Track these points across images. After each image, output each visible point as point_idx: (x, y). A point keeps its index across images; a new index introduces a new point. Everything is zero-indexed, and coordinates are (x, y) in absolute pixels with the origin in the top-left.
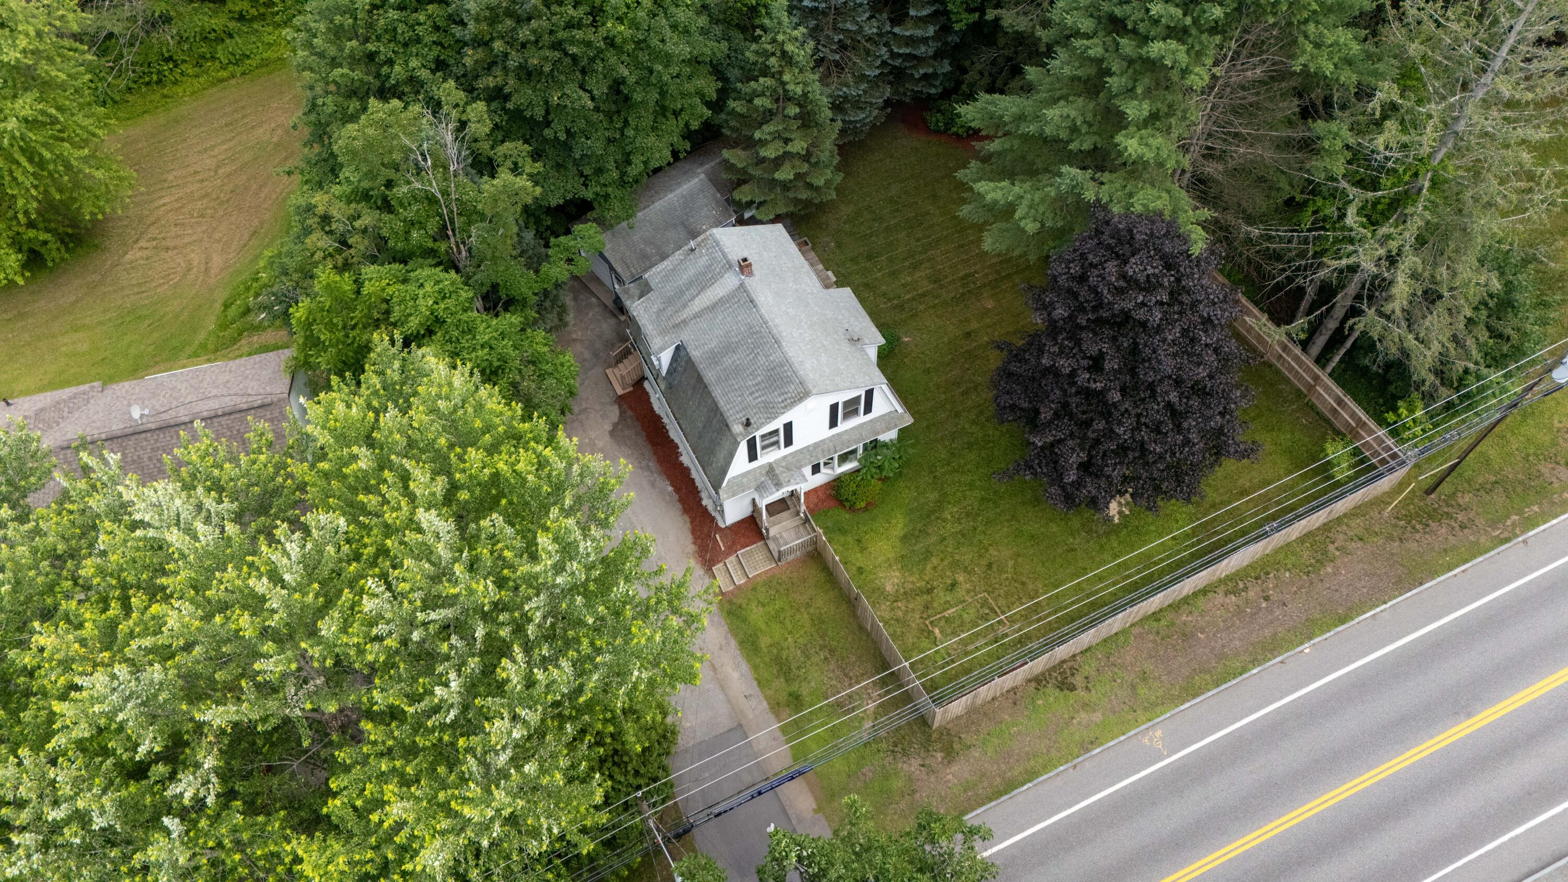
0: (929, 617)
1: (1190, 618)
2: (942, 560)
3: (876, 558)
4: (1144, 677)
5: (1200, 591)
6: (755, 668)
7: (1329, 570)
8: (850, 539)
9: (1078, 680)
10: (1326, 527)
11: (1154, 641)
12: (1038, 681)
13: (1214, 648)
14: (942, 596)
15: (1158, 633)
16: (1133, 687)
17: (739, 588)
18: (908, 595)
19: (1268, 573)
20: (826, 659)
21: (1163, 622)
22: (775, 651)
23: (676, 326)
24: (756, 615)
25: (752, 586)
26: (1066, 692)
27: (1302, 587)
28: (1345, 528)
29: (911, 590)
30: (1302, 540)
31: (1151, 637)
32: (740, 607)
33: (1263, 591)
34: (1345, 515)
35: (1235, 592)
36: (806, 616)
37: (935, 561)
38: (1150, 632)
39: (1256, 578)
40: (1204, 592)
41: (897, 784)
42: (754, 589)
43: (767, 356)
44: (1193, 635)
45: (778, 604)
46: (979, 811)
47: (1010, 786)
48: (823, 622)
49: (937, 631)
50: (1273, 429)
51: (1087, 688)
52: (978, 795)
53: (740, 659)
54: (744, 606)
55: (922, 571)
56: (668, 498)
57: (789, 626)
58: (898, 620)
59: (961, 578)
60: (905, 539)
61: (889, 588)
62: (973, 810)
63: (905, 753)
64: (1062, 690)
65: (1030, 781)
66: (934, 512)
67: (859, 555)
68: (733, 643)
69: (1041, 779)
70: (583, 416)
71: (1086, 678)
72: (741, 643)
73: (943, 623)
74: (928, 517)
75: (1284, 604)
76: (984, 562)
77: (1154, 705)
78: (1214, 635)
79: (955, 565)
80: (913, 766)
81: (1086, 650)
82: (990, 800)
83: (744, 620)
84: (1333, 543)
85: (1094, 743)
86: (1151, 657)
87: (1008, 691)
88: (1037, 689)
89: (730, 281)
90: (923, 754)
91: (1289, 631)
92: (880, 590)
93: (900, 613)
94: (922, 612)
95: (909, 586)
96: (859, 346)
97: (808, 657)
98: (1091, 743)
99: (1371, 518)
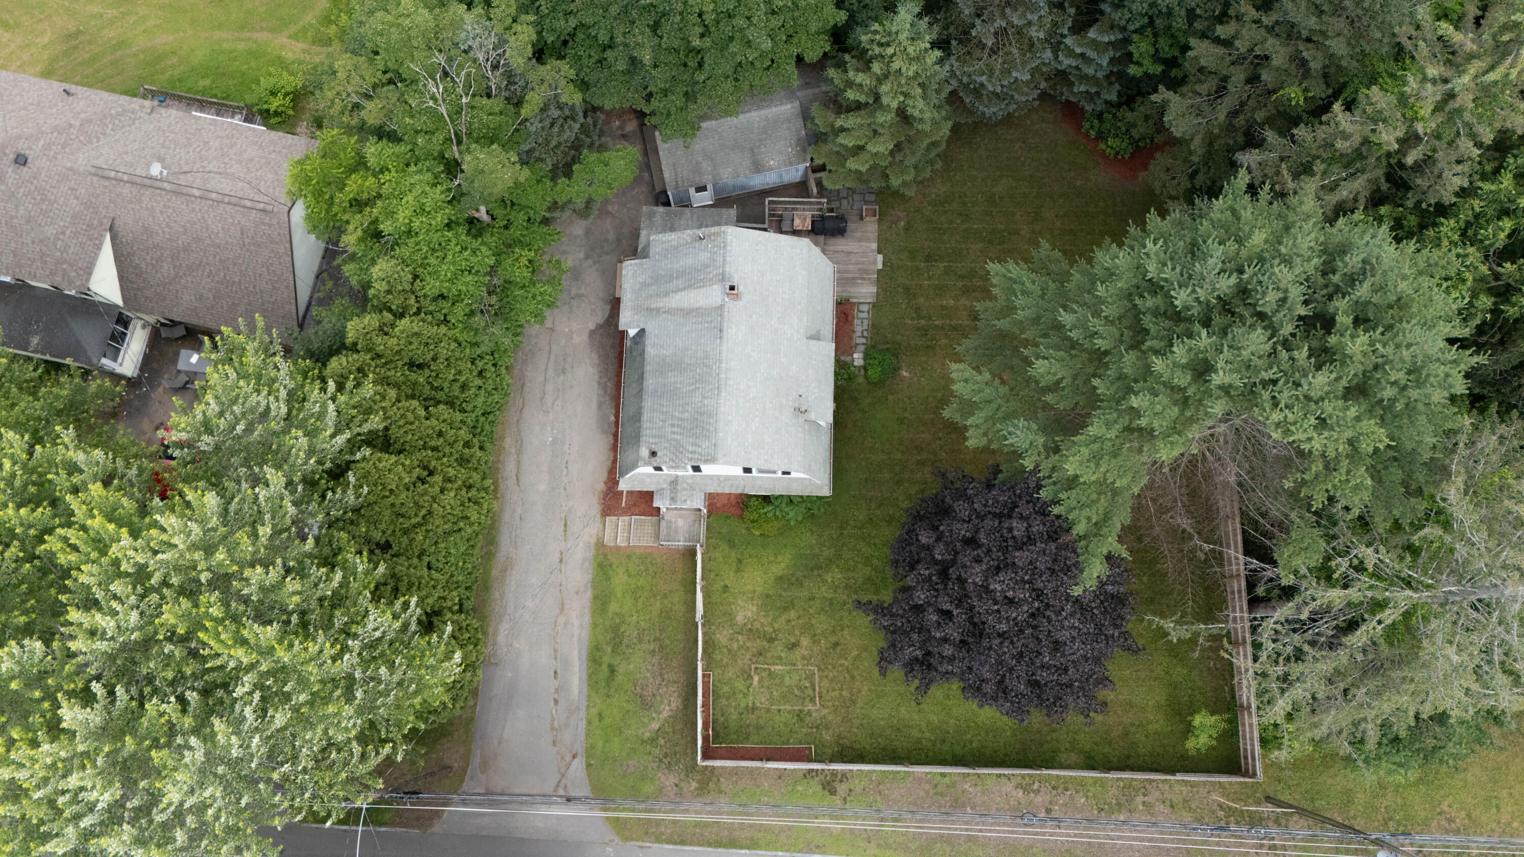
0: (757, 662)
1: (971, 790)
2: (799, 617)
3: (745, 585)
6: (594, 625)
7: (1122, 818)
8: (733, 554)
9: (842, 789)
11: (927, 792)
14: (779, 649)
15: (936, 786)
17: (618, 548)
18: (752, 633)
19: (1066, 789)
20: (653, 651)
22: (618, 621)
24: (619, 580)
25: (628, 553)
26: (827, 793)
27: (1087, 819)
28: (1167, 787)
29: (757, 630)
31: (927, 787)
32: (611, 566)
33: (1051, 802)
35: (1026, 789)
36: (658, 604)
37: (793, 614)
39: (1053, 788)
41: (648, 788)
42: (629, 557)
44: (963, 806)
45: (641, 582)
46: (695, 849)
47: (732, 843)
48: (669, 618)
49: (756, 678)
50: (1175, 657)
51: (845, 799)
52: (702, 835)
53: (587, 611)
54: (614, 567)
55: (775, 619)
56: (606, 426)
57: (640, 606)
58: (729, 651)
59: (805, 642)
60: (780, 579)
61: (740, 618)
62: (691, 845)
63: (669, 767)
64: (824, 788)
66: (819, 567)
67: (732, 574)
68: (589, 594)
70: (575, 302)
71: (850, 790)
72: (596, 598)
73: (765, 674)
74: (812, 570)
76: (833, 639)
77: (888, 847)
79: (808, 628)
80: (668, 781)
82: (710, 845)
83: (608, 579)
84: (1145, 795)
85: (819, 848)
88: (806, 779)
89: (713, 295)
90: (682, 776)
91: (1045, 851)
92: (730, 616)
93: (735, 646)
94: (754, 656)
95: (757, 625)
96: (802, 420)
97: (640, 641)
98: (817, 847)
99: (1198, 792)
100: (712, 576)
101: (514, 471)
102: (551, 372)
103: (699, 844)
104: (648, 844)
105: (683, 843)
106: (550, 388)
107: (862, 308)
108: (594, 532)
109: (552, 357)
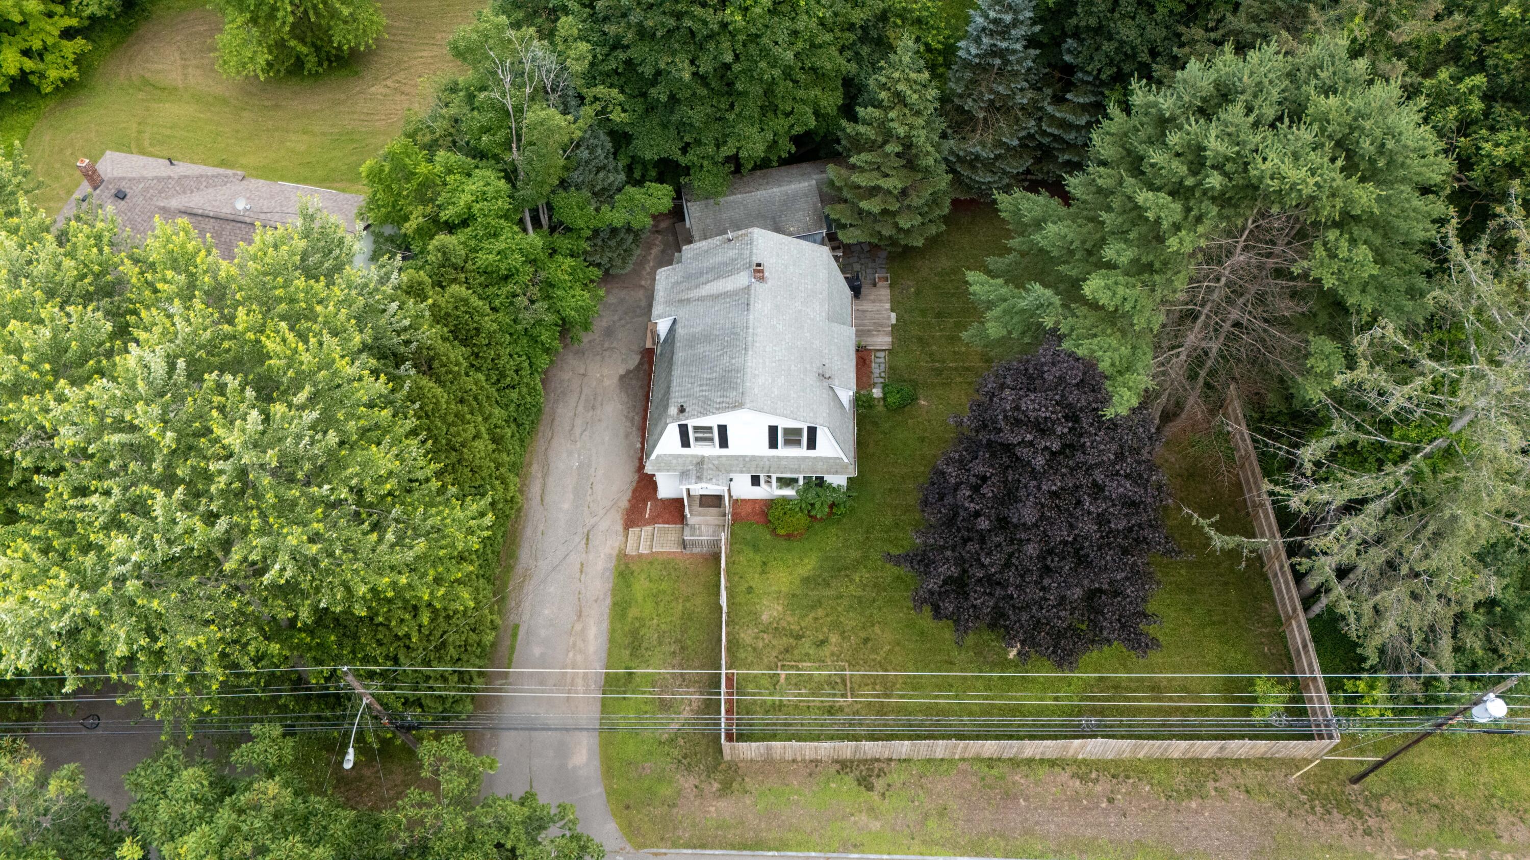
0: (784, 660)
1: (1022, 781)
2: (827, 615)
3: (770, 585)
4: (943, 812)
5: (1048, 760)
6: (613, 631)
7: (1194, 805)
8: (758, 558)
9: (879, 784)
10: (1219, 762)
11: (974, 785)
12: (844, 765)
13: (1027, 820)
14: (806, 646)
15: (983, 779)
16: (926, 816)
17: (640, 556)
18: (778, 631)
19: (1128, 777)
20: (674, 652)
21: (994, 772)
22: (637, 625)
23: (681, 301)
24: (641, 586)
25: (651, 560)
26: (863, 789)
27: (1155, 807)
28: (1239, 772)
29: (784, 628)
30: (1184, 762)
31: (974, 779)
32: (632, 573)
33: (1112, 792)
34: (1247, 761)
35: (1083, 779)
36: (680, 607)
37: (820, 612)
38: (975, 774)
39: (1113, 776)
40: (1053, 763)
41: (665, 791)
42: (651, 563)
43: (732, 358)
44: (1015, 797)
45: (664, 586)
46: (717, 852)
47: (759, 845)
48: (691, 619)
49: (783, 675)
50: (1226, 643)
51: (883, 794)
52: (725, 837)
53: (606, 617)
54: (635, 574)
55: (803, 617)
56: (632, 452)
57: (661, 609)
58: (755, 649)
59: (834, 639)
60: (806, 580)
61: (765, 617)
62: (712, 848)
63: (689, 768)
64: (860, 784)
65: (777, 850)
66: (847, 568)
67: (757, 576)
68: (609, 601)
69: (790, 853)
70: (607, 354)
71: (889, 785)
72: (615, 604)
74: (839, 570)
75: (1125, 815)
76: (863, 635)
77: (935, 843)
78: (1035, 808)
79: (836, 625)
80: (687, 782)
81: (905, 760)
82: (733, 847)
83: (629, 586)
84: (1216, 781)
85: (857, 847)
86: (961, 797)
87: (812, 761)
88: (838, 772)
89: (743, 279)
90: (703, 777)
91: (1111, 842)
92: (756, 615)
93: (760, 644)
94: (781, 653)
95: (783, 624)
96: (825, 384)
97: (660, 643)
98: (855, 846)
99: (1274, 776)
100: (736, 578)
101: (539, 492)
102: (581, 408)
103: (721, 847)
104: (664, 851)
105: (703, 846)
106: (579, 422)
108: (617, 544)
109: (583, 397)
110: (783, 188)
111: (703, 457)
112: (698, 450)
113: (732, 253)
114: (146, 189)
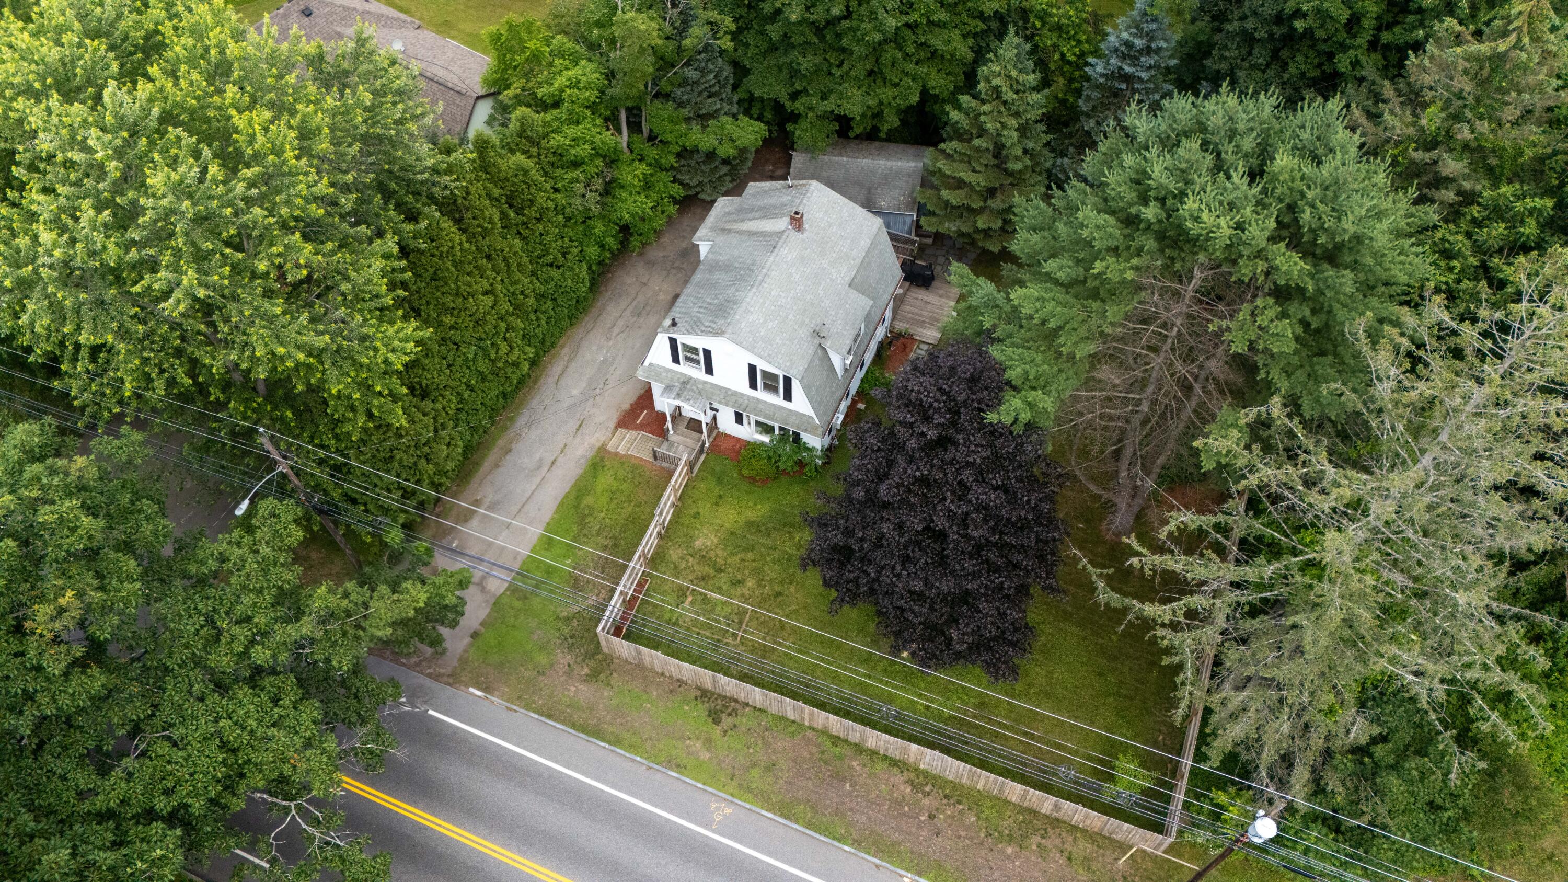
0: (697, 585)
1: (858, 768)
2: (754, 561)
3: (716, 517)
4: (770, 767)
5: (891, 759)
7: (1009, 851)
8: (717, 490)
9: (727, 721)
10: (1055, 822)
11: (812, 755)
12: (704, 694)
13: (844, 803)
14: (723, 580)
15: (823, 752)
16: (754, 765)
17: (617, 454)
18: (703, 558)
19: (959, 802)
21: (837, 750)
22: (587, 511)
23: (723, 230)
24: (605, 480)
25: (624, 460)
26: (710, 720)
27: (972, 839)
28: (1070, 839)
29: (710, 559)
30: (1023, 810)
31: (814, 750)
32: (603, 467)
33: (937, 809)
34: (1084, 831)
35: (916, 787)
36: (630, 509)
37: (750, 555)
38: (818, 746)
39: (946, 797)
40: (894, 763)
41: (542, 659)
42: (622, 464)
43: (737, 290)
44: (844, 780)
45: (624, 486)
46: (558, 726)
47: (596, 733)
48: (633, 523)
49: (690, 599)
50: (1123, 718)
51: (726, 732)
52: (571, 716)
54: (606, 468)
55: (732, 554)
57: (613, 506)
58: (676, 567)
59: (750, 583)
60: (750, 524)
61: (698, 544)
62: (555, 721)
63: (570, 648)
64: (709, 716)
65: (610, 744)
66: (792, 525)
67: (708, 505)
68: (572, 483)
69: (618, 750)
70: (674, 271)
71: (735, 726)
72: (576, 487)
73: (700, 598)
74: (784, 526)
75: (937, 835)
76: (777, 588)
77: (749, 790)
78: (857, 797)
79: (758, 573)
80: (563, 658)
81: (760, 710)
82: (573, 726)
83: (595, 477)
85: (679, 767)
86: (795, 761)
87: (678, 680)
88: (696, 699)
89: (781, 224)
90: (579, 660)
91: (912, 853)
92: (692, 539)
93: (683, 565)
94: (697, 579)
95: (712, 554)
96: (817, 341)
97: (598, 535)
98: (678, 766)
99: (1103, 855)
100: (690, 502)
101: (559, 372)
102: (628, 312)
103: (563, 723)
104: (515, 708)
105: (549, 717)
106: (621, 323)
107: (922, 346)
108: (603, 439)
109: (634, 303)
110: (890, 163)
111: (691, 378)
112: (685, 369)
113: (785, 199)
114: (331, 14)
